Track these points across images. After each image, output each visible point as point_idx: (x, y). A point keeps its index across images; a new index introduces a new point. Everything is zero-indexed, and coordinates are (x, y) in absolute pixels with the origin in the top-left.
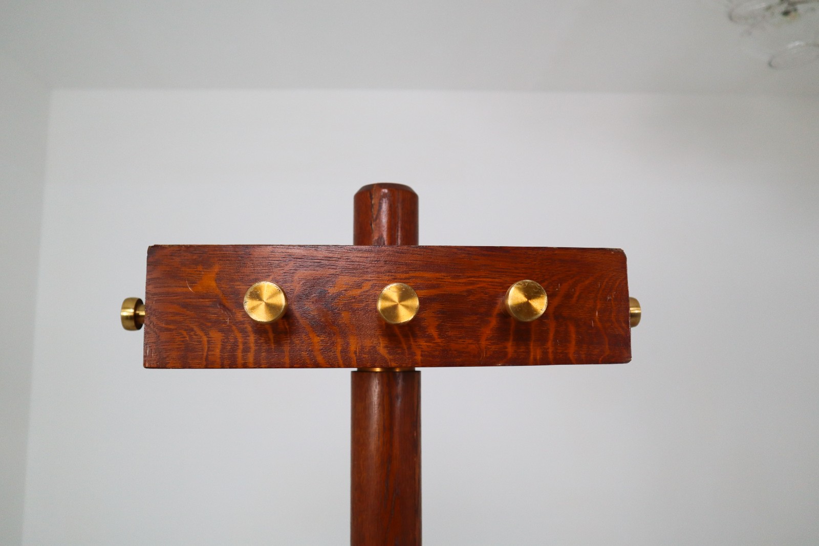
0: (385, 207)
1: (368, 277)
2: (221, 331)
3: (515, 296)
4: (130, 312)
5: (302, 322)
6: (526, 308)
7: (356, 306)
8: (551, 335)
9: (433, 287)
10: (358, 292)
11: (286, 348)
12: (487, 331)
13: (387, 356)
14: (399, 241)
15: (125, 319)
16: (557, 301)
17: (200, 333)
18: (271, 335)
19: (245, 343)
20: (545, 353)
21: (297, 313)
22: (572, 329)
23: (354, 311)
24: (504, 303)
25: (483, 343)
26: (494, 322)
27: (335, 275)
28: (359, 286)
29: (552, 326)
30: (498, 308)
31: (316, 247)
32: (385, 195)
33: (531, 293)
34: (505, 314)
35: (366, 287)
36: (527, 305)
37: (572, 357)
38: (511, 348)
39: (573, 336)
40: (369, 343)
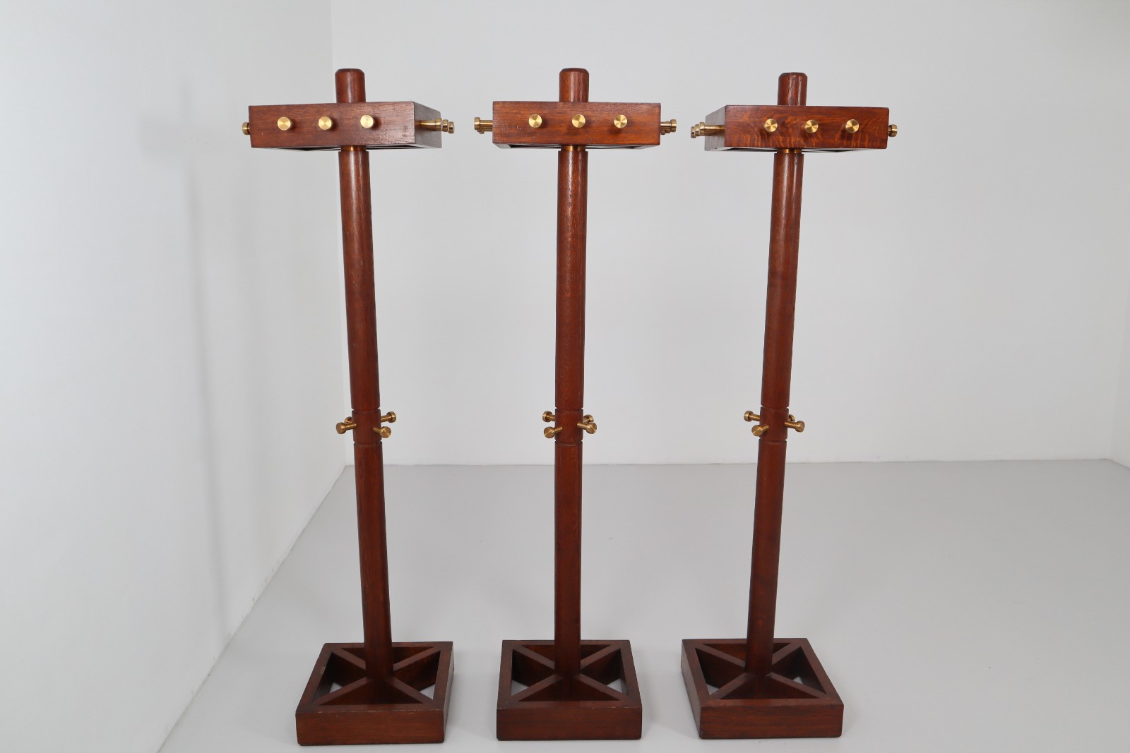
6: (851, 129)
8: (859, 138)
12: (838, 136)
16: (862, 126)
20: (857, 144)
22: (867, 136)
24: (844, 126)
25: (836, 140)
26: (840, 133)
29: (860, 135)
30: (842, 128)
33: (854, 124)
34: (844, 131)
36: (852, 128)
37: (866, 146)
38: (845, 142)
39: (867, 139)
40: (798, 139)
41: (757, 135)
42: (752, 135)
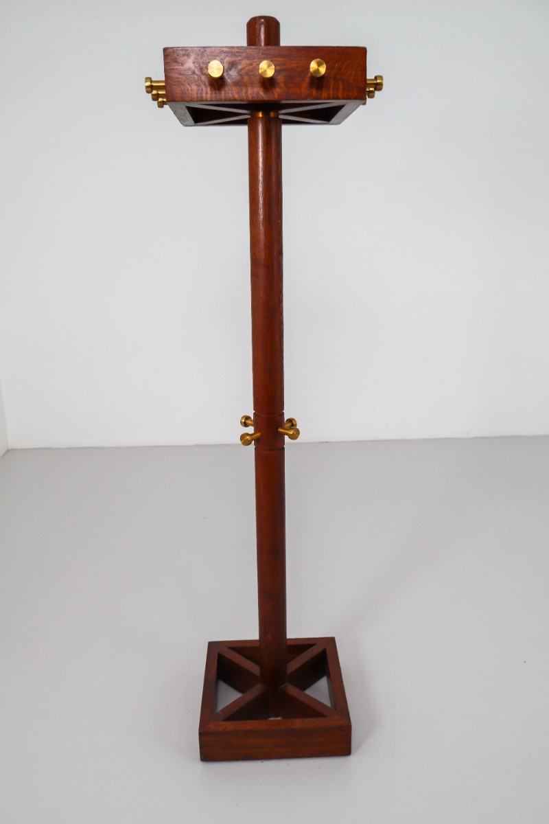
0: (263, 29)
1: (255, 60)
2: (197, 85)
3: (313, 65)
4: (148, 84)
5: (229, 81)
7: (250, 73)
8: (332, 87)
9: (284, 64)
10: (251, 67)
11: (223, 92)
12: (305, 84)
13: (264, 96)
14: (263, 45)
15: (147, 87)
16: (335, 71)
17: (188, 86)
18: (216, 86)
19: (206, 90)
20: (329, 94)
21: (226, 77)
22: (341, 84)
23: (249, 76)
24: (309, 70)
25: (303, 89)
26: (307, 81)
27: (241, 60)
28: (251, 64)
29: (332, 82)
30: (308, 73)
31: (233, 47)
32: (262, 23)
33: (319, 64)
34: (311, 75)
35: (254, 65)
37: (340, 96)
38: (314, 92)
39: (341, 87)
40: (256, 90)
41: (205, 85)
42: (198, 86)
